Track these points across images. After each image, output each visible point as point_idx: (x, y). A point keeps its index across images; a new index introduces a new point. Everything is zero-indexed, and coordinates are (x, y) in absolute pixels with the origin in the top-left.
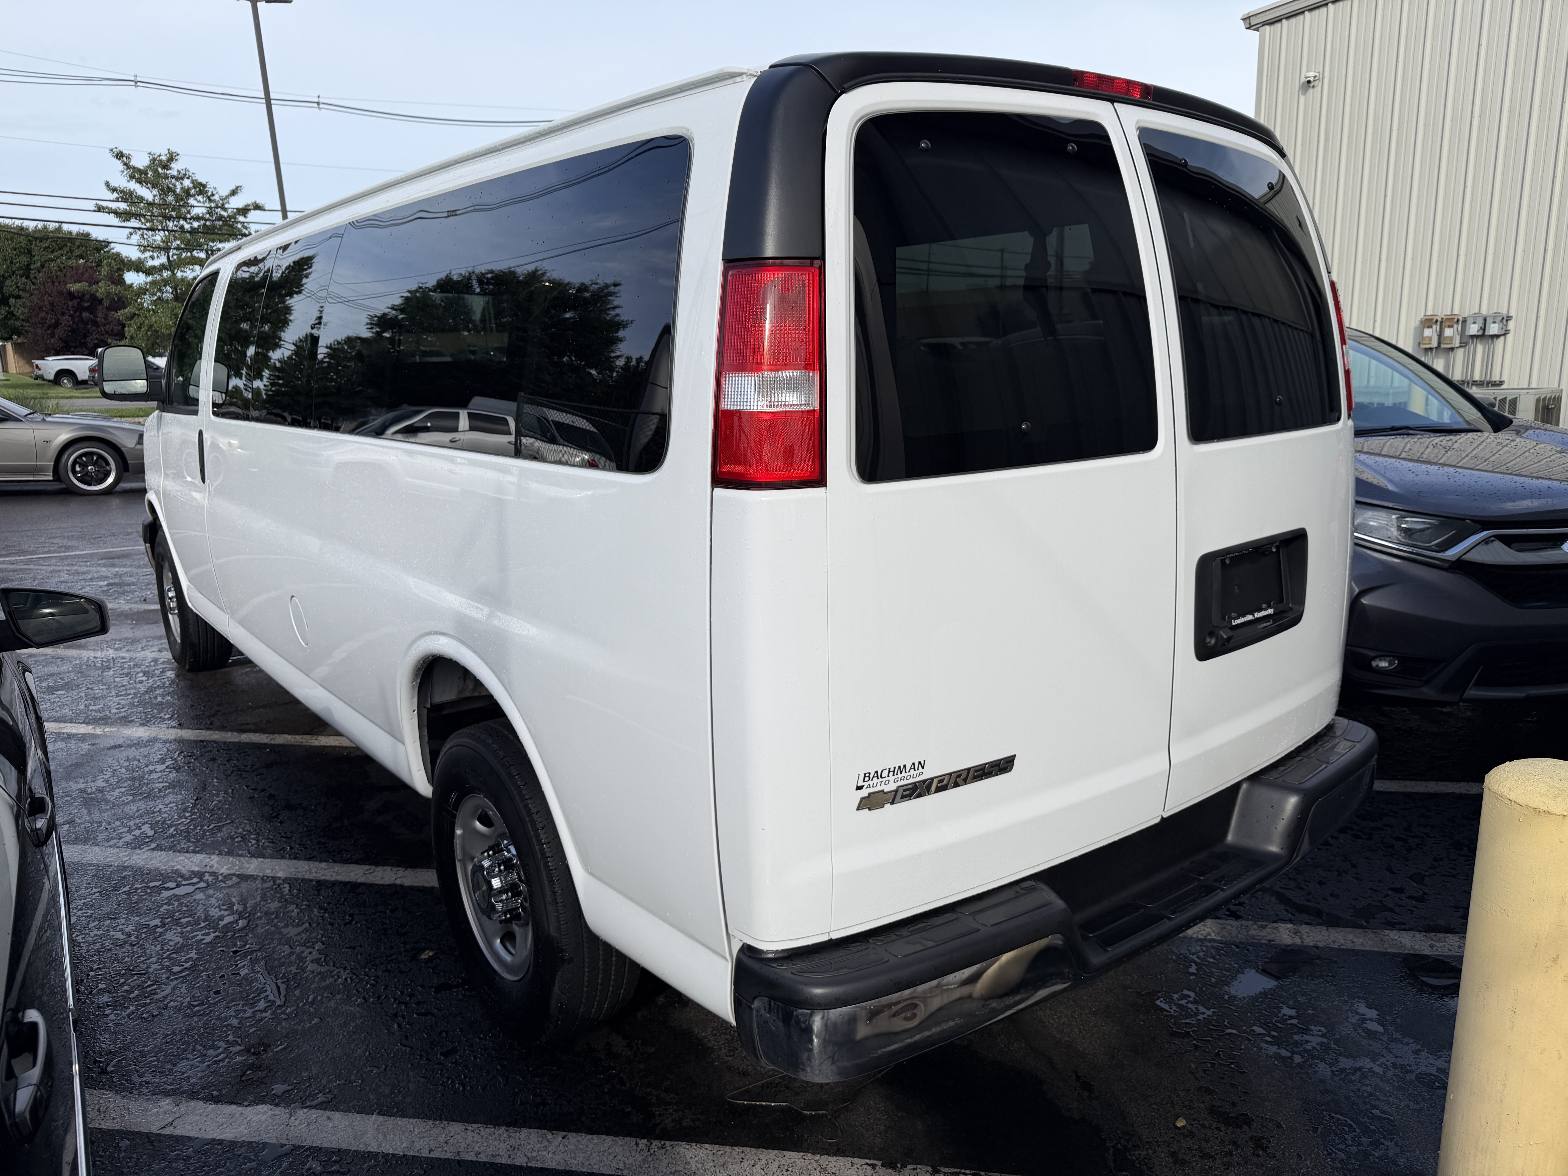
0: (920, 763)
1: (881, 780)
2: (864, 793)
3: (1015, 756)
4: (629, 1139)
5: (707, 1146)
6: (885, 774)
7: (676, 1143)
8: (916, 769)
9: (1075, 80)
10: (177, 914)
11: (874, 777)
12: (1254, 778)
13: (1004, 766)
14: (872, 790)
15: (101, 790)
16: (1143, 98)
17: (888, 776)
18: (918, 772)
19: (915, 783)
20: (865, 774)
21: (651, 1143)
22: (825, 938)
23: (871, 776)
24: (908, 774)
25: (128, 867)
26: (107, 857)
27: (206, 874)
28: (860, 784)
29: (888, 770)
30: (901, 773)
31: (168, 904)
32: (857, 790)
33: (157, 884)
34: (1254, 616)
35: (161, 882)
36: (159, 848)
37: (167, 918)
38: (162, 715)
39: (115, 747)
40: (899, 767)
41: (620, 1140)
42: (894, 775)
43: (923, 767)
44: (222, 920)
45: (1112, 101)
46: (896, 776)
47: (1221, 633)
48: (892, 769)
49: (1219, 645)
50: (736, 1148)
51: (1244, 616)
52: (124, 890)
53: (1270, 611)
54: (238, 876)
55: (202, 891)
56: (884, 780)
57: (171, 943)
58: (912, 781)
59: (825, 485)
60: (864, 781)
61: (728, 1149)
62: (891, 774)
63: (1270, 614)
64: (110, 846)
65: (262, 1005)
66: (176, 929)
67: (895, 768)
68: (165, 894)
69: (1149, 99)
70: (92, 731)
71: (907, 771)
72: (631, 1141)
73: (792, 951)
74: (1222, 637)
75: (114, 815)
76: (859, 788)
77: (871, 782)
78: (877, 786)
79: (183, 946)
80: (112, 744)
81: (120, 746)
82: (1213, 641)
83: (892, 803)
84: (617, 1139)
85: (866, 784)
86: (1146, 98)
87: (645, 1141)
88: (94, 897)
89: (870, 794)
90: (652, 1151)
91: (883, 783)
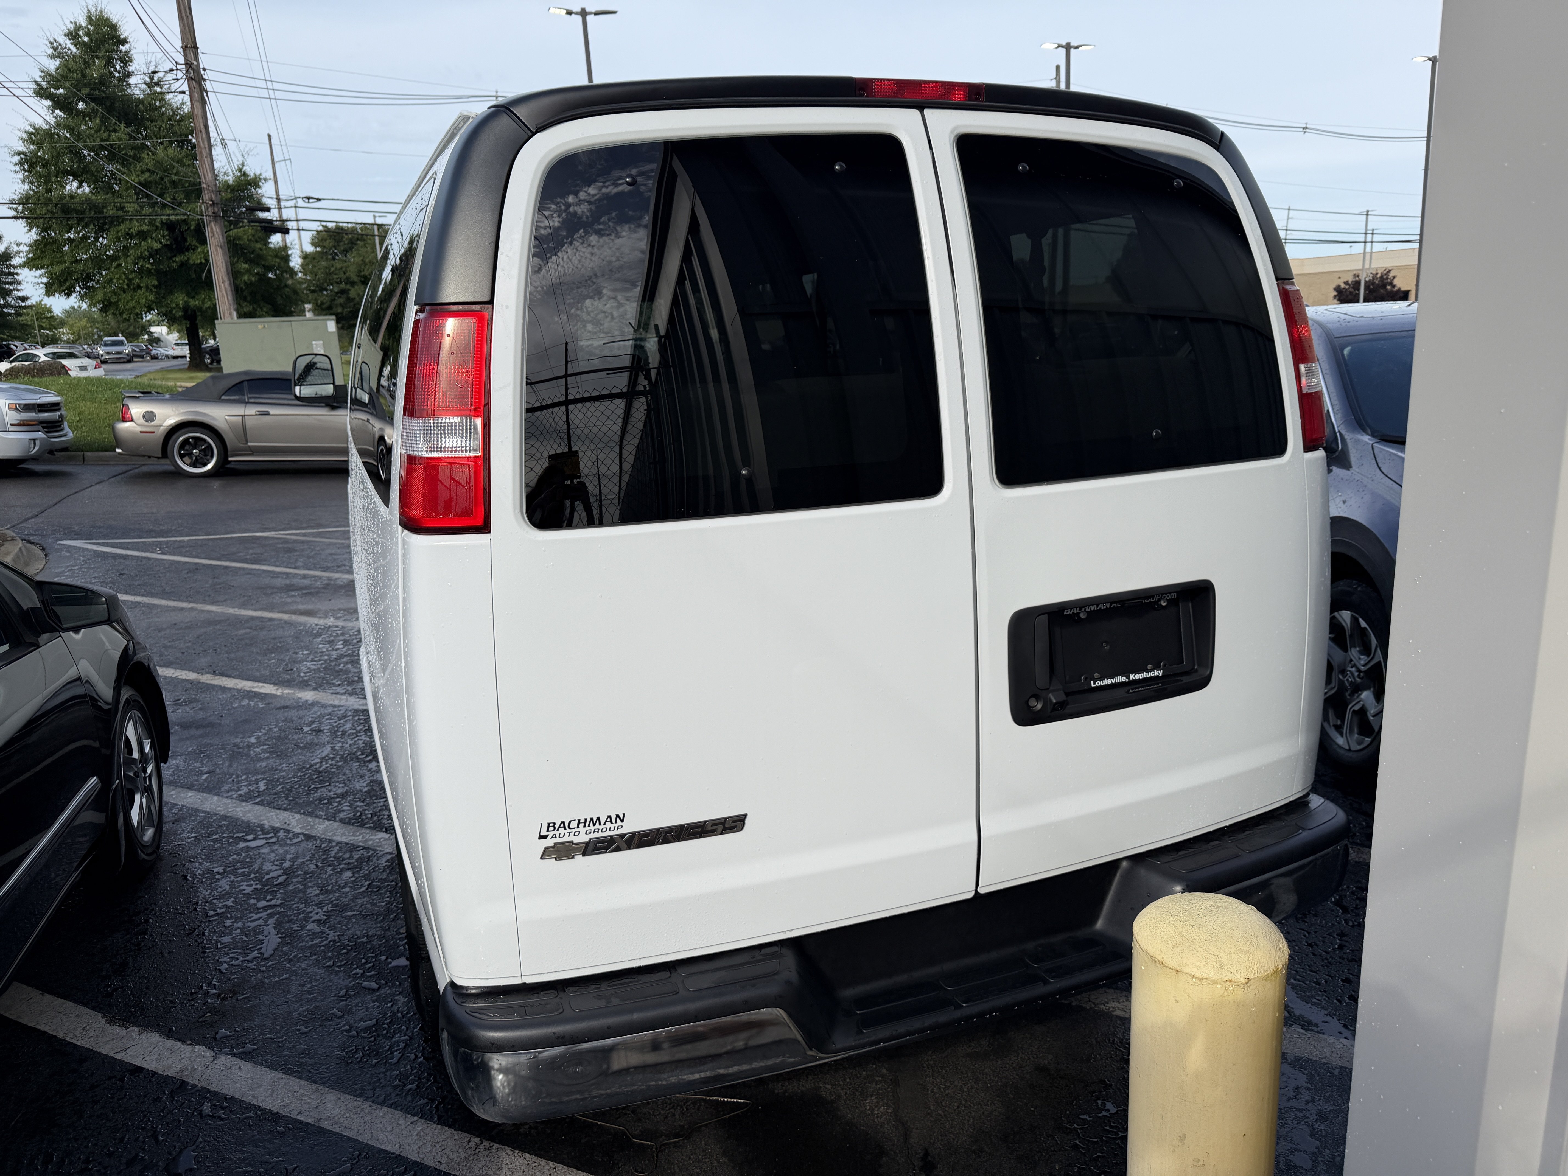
0: (618, 816)
1: (570, 831)
2: (549, 842)
3: (746, 815)
4: (465, 1134)
5: (527, 1155)
6: (574, 824)
7: (503, 1147)
8: (614, 821)
9: (862, 89)
10: (238, 864)
11: (559, 827)
12: (1138, 859)
13: (734, 824)
14: (558, 840)
15: (249, 746)
16: (968, 100)
17: (578, 827)
18: (616, 825)
19: (611, 837)
20: (549, 824)
21: (482, 1143)
22: (518, 981)
23: (557, 826)
24: (603, 826)
25: (229, 817)
26: (219, 806)
27: (282, 831)
28: (544, 833)
29: (577, 821)
30: (594, 825)
31: (238, 854)
32: (539, 839)
33: (241, 835)
34: (1128, 677)
35: (244, 834)
36: (261, 803)
37: (229, 867)
38: (334, 681)
39: (284, 707)
40: (592, 819)
41: (457, 1134)
42: (585, 826)
43: (622, 821)
44: (267, 874)
45: (921, 108)
46: (587, 828)
47: (1051, 696)
48: (582, 821)
49: (1049, 710)
50: (551, 1163)
51: (1112, 677)
52: (214, 837)
53: (1158, 673)
54: (305, 835)
55: (270, 846)
56: (574, 831)
57: (220, 890)
58: (608, 833)
59: (490, 532)
60: (548, 831)
61: (543, 1162)
62: (581, 825)
63: (1157, 676)
64: (227, 797)
65: (255, 954)
66: (230, 878)
67: (586, 820)
68: (242, 845)
69: (982, 101)
70: (274, 692)
71: (602, 823)
72: (466, 1136)
73: (486, 990)
74: (1051, 701)
75: (246, 769)
76: (542, 837)
77: (557, 833)
78: (564, 836)
79: (227, 893)
80: (282, 705)
81: (287, 707)
82: (1039, 706)
83: (584, 854)
84: (455, 1132)
85: (551, 834)
86: (977, 99)
87: (477, 1140)
88: (189, 840)
89: (555, 844)
90: (478, 1150)
91: (572, 834)
